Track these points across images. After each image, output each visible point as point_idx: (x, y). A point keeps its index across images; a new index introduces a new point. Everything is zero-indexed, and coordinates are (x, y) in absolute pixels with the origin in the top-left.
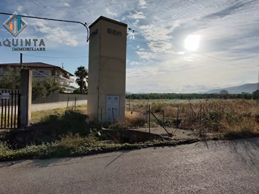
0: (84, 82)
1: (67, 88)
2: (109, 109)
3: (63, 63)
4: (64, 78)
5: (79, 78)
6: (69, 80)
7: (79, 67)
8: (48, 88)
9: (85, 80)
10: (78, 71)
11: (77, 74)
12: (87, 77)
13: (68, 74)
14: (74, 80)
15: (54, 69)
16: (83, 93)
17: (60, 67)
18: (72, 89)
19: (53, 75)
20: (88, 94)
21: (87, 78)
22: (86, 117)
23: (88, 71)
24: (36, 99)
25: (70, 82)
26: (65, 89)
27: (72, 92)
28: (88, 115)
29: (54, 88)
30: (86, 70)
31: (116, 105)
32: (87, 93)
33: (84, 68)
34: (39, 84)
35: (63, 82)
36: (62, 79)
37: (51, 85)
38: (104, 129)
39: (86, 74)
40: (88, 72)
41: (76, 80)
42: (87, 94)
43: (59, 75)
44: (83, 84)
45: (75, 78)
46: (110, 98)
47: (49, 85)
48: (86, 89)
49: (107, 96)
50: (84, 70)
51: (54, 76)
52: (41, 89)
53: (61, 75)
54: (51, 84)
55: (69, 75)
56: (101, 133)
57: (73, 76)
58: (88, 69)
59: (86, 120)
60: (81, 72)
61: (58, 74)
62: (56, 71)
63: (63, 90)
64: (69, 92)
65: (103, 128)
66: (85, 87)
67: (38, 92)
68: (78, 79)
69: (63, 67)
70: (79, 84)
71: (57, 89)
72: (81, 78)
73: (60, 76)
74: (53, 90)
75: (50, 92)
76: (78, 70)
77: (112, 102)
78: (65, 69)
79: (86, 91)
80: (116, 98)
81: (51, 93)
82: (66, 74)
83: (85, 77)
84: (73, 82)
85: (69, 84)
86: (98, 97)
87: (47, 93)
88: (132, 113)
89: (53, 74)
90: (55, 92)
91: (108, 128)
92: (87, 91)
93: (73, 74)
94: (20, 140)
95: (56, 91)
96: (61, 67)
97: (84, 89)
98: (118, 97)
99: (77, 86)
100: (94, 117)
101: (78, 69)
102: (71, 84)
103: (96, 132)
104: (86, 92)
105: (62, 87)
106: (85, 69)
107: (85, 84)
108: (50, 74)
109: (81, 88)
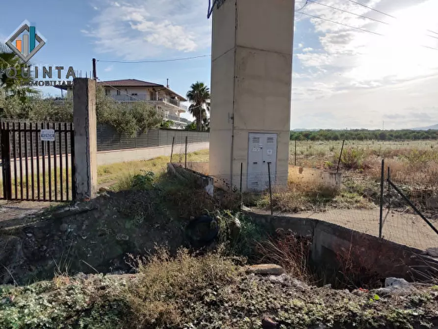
0: (204, 110)
1: (176, 122)
2: (255, 163)
3: (168, 79)
4: (170, 104)
5: (195, 104)
6: (179, 108)
7: (195, 83)
8: (140, 120)
9: (204, 106)
10: (193, 92)
11: (191, 96)
12: (208, 101)
13: (176, 97)
14: (186, 107)
15: (153, 89)
16: (201, 130)
17: (162, 86)
18: (184, 123)
19: (152, 100)
20: (211, 130)
21: (209, 104)
22: (206, 179)
23: (210, 90)
24: (121, 142)
25: (180, 111)
26: (172, 123)
27: (184, 128)
28: (212, 177)
29: (151, 120)
30: (206, 88)
31: (269, 153)
32: (209, 129)
33: (202, 85)
34: (124, 114)
35: (168, 112)
36: (167, 106)
37: (146, 115)
38: (246, 209)
39: (206, 96)
40: (210, 93)
41: (190, 107)
42: (208, 131)
43: (161, 100)
44: (202, 113)
45: (188, 104)
46: (256, 140)
47: (142, 115)
48: (207, 123)
49: (252, 136)
50: (203, 90)
51: (154, 102)
52: (127, 123)
53: (166, 99)
54: (145, 113)
55: (178, 98)
56: (240, 219)
57: (185, 100)
58: (210, 88)
59: (207, 188)
60: (197, 94)
61: (160, 98)
62: (157, 93)
63: (169, 125)
64: (179, 128)
65: (244, 207)
66: (205, 120)
67: (123, 128)
68: (192, 106)
69: (168, 86)
70: (194, 115)
71: (156, 122)
72: (199, 103)
73: (164, 102)
74: (150, 125)
75: (145, 127)
76: (192, 90)
77: (261, 148)
78: (171, 89)
79: (207, 125)
80: (270, 139)
81: (146, 130)
82: (174, 98)
83: (204, 101)
84: (184, 112)
85: (179, 114)
86: (233, 136)
87: (138, 129)
88: (301, 171)
89: (153, 97)
90: (154, 128)
91: (255, 205)
92: (209, 126)
93: (185, 97)
94: (69, 230)
95: (155, 126)
96: (165, 86)
97: (203, 122)
98: (274, 136)
99: (191, 118)
100: (224, 182)
101: (193, 88)
102: (182, 115)
103: (229, 217)
104: (206, 129)
105: (167, 120)
106: (204, 87)
107: (206, 114)
108: (148, 98)
109: (198, 120)
